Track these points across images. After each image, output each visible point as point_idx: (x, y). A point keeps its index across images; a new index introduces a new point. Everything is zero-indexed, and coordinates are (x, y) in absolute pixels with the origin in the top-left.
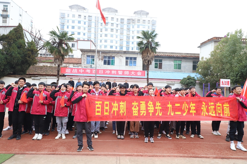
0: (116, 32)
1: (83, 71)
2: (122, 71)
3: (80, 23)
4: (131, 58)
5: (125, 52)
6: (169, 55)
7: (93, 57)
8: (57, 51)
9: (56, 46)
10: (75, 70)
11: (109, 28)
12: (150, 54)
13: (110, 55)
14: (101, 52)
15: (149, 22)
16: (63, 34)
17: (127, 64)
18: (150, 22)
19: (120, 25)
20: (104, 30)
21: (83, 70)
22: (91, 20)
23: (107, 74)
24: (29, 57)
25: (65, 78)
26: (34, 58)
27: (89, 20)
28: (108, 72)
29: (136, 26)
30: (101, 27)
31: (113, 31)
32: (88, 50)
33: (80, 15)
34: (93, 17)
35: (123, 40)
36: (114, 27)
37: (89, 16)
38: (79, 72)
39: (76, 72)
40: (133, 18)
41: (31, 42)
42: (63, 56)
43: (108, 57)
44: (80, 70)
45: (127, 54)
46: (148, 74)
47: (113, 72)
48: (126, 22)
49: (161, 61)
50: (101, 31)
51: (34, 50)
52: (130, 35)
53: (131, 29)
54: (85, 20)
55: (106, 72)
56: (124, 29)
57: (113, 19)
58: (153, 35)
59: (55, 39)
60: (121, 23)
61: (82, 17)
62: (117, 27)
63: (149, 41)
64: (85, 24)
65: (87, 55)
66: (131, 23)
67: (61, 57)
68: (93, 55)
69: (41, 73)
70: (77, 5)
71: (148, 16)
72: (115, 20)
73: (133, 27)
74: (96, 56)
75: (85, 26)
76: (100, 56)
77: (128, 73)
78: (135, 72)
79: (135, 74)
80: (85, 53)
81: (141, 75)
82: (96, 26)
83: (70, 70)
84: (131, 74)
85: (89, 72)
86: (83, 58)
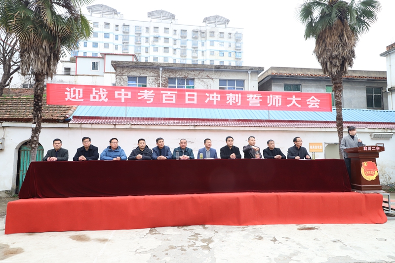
0: (174, 54)
2: (259, 96)
3: (109, 38)
4: (231, 82)
5: (219, 69)
7: (143, 80)
10: (101, 93)
11: (160, 46)
13: (183, 76)
14: (161, 69)
15: (229, 35)
18: (232, 35)
19: (179, 41)
20: (151, 49)
22: (127, 31)
27: (124, 32)
28: (215, 99)
29: (208, 43)
30: (147, 45)
31: (168, 52)
32: (130, 62)
33: (107, 24)
34: (131, 27)
36: (170, 44)
37: (124, 25)
39: (104, 99)
40: (203, 29)
42: (53, 41)
43: (179, 79)
45: (223, 73)
46: (339, 105)
47: (231, 99)
48: (189, 35)
50: (147, 52)
52: (198, 58)
53: (200, 47)
54: (117, 33)
56: (187, 48)
57: (167, 30)
60: (182, 37)
61: (112, 26)
62: (175, 44)
64: (117, 39)
66: (200, 38)
67: (45, 43)
70: (102, 6)
71: (228, 26)
72: (171, 31)
73: (203, 45)
74: (151, 78)
75: (117, 42)
76: (159, 77)
77: (279, 103)
78: (300, 99)
79: (300, 106)
80: (123, 70)
81: (318, 107)
82: (138, 43)
83: (81, 92)
84: (288, 106)
85: (150, 100)
86: (120, 83)
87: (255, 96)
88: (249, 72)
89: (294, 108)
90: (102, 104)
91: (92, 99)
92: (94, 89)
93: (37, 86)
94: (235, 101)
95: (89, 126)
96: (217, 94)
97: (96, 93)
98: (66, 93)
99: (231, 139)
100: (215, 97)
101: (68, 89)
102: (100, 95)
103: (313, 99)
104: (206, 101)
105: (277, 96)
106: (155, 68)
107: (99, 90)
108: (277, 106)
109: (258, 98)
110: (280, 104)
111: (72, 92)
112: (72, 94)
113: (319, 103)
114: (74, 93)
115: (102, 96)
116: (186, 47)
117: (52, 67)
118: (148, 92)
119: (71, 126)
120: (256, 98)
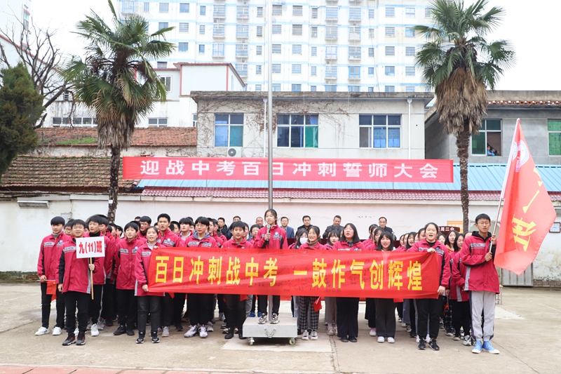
0: (313, 36)
1: (207, 169)
2: (358, 165)
3: (187, 11)
4: (380, 119)
5: (356, 98)
6: (529, 99)
7: (238, 118)
8: (107, 93)
9: (105, 75)
10: (178, 166)
11: (285, 23)
12: (472, 91)
13: (300, 111)
14: (265, 101)
16: (129, 27)
17: (364, 142)
19: (324, 9)
20: (267, 30)
21: (208, 165)
23: (299, 177)
24: (9, 124)
25: (138, 198)
26: (26, 127)
28: (304, 170)
29: (382, 10)
30: (260, 21)
31: (300, 34)
32: (218, 92)
35: (335, 60)
36: (305, 18)
38: (191, 175)
39: (181, 172)
41: (15, 70)
42: (130, 113)
43: (294, 116)
44: (194, 165)
45: (365, 104)
46: (464, 174)
47: (323, 169)
49: (496, 124)
50: (259, 35)
51: (28, 95)
52: (362, 43)
53: (365, 21)
54: (203, 2)
55: (295, 167)
56: (339, 23)
58: (483, 13)
59: (99, 51)
63: (464, 41)
64: (203, 13)
65: (216, 115)
67: (123, 117)
68: (236, 111)
69: (53, 184)
73: (371, 16)
74: (250, 116)
75: (203, 19)
76: (263, 114)
77: (383, 173)
78: (411, 168)
79: (411, 176)
80: (208, 105)
81: (435, 177)
82: (242, 18)
83: (157, 165)
84: (396, 176)
85: (229, 172)
86: (203, 125)
87: (354, 165)
88: (410, 101)
89: (403, 178)
90: (178, 177)
91: (168, 173)
92: (170, 161)
93: (114, 160)
94: (329, 171)
95: (164, 199)
96: (307, 163)
97: (173, 166)
98: (142, 166)
99: (308, 218)
100: (305, 168)
101: (144, 162)
102: (176, 168)
103: (429, 167)
104: (294, 173)
105: (381, 165)
106: (257, 100)
107: (176, 163)
108: (381, 176)
109: (358, 168)
110: (385, 175)
111: (148, 165)
112: (148, 167)
113: (436, 173)
114: (150, 166)
115: (178, 169)
116: (336, 21)
117: (128, 139)
118: (228, 163)
119: (143, 199)
120: (355, 168)
